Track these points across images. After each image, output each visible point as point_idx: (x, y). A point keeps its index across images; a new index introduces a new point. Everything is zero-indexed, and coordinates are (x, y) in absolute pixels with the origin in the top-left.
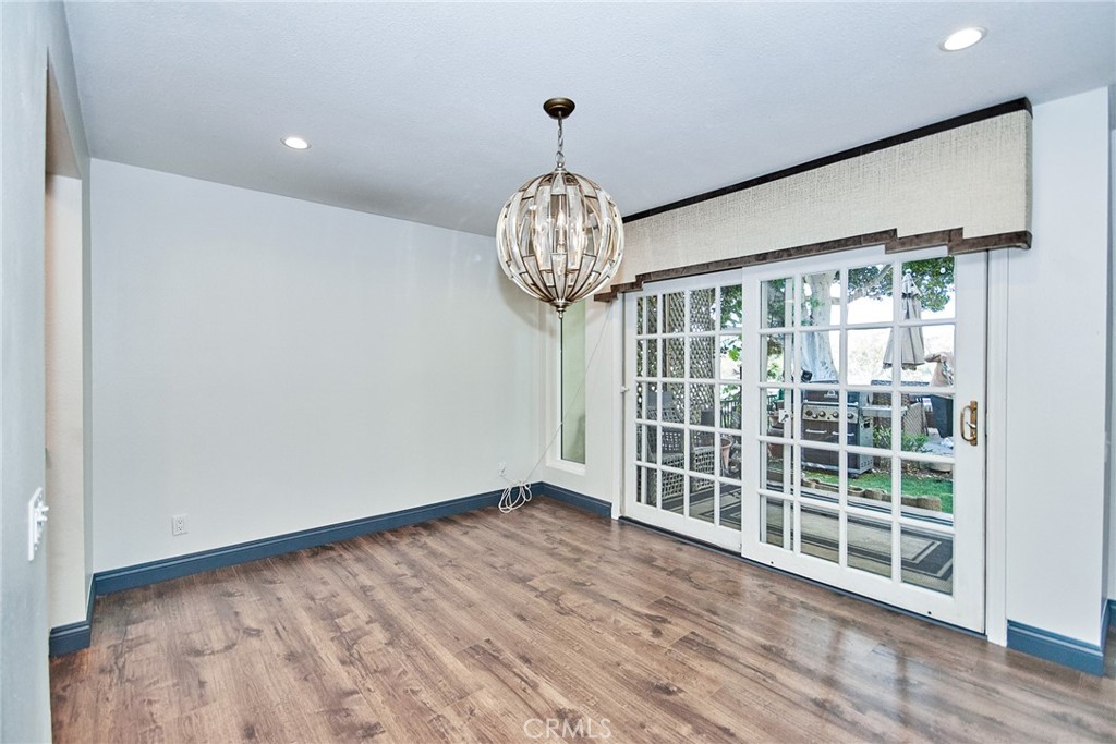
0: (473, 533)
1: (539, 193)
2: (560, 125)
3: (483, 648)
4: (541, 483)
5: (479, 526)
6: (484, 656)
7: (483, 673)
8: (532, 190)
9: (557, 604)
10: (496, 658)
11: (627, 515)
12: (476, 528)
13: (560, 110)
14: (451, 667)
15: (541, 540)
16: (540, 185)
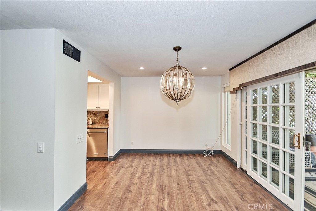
0: (190, 160)
1: (171, 72)
2: (178, 53)
3: (163, 187)
4: (221, 150)
5: (193, 158)
6: (161, 189)
7: (157, 192)
8: (169, 72)
9: (190, 185)
10: (163, 190)
11: (243, 167)
12: (192, 158)
13: (177, 49)
14: (153, 188)
15: (205, 167)
16: (171, 70)
